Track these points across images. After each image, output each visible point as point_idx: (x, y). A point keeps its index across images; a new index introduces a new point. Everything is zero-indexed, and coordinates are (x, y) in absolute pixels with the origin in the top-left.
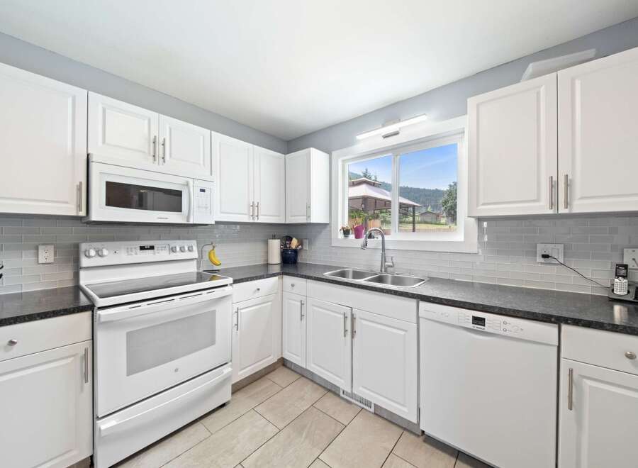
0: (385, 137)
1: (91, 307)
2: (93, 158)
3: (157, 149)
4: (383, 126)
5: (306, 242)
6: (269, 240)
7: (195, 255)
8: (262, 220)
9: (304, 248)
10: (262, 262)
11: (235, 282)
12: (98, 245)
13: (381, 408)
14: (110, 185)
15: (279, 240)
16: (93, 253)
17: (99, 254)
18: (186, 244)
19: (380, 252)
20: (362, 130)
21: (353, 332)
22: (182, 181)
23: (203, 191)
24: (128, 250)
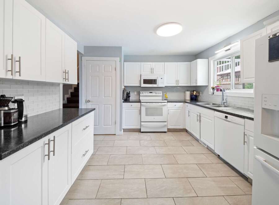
0: (226, 51)
1: (140, 102)
2: (142, 75)
3: (152, 70)
4: (225, 47)
5: (201, 93)
6: (186, 92)
7: (161, 95)
8: (180, 85)
9: (200, 95)
10: (184, 99)
11: (168, 102)
12: (143, 91)
13: (209, 147)
14: (144, 80)
15: (189, 92)
16: (142, 93)
17: (143, 93)
18: (159, 92)
19: (221, 97)
20: (218, 49)
21: (200, 121)
22: (157, 77)
23: (162, 78)
24: (148, 93)
